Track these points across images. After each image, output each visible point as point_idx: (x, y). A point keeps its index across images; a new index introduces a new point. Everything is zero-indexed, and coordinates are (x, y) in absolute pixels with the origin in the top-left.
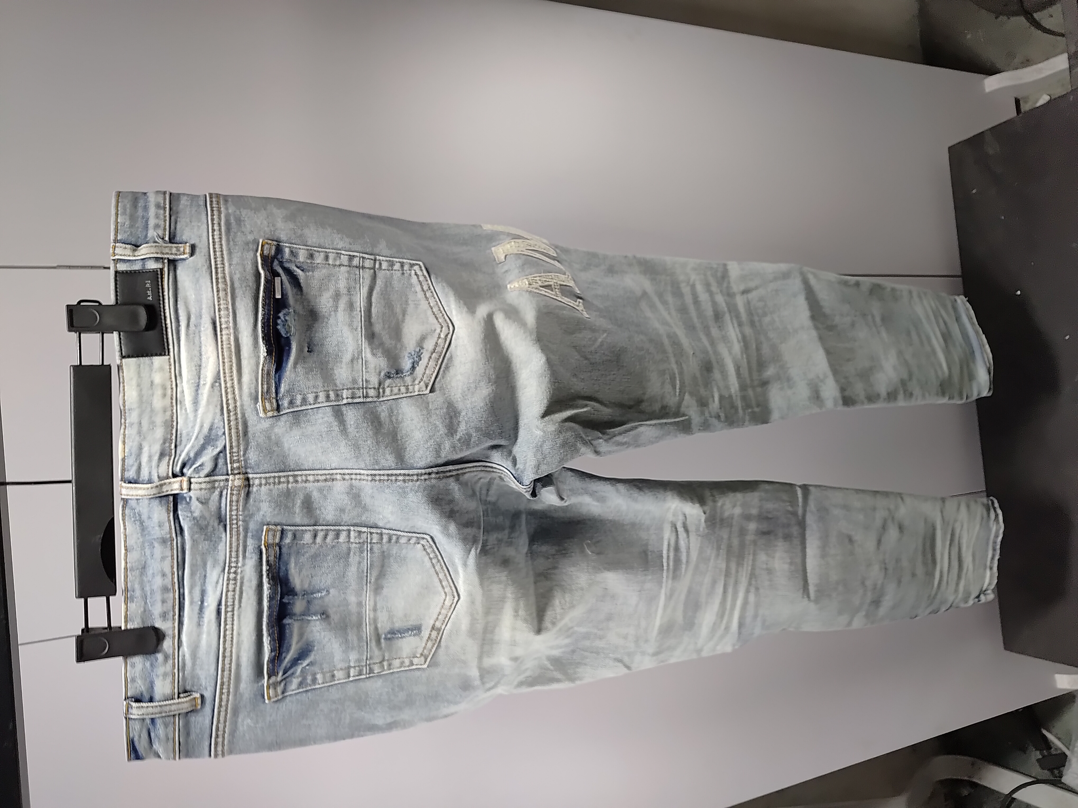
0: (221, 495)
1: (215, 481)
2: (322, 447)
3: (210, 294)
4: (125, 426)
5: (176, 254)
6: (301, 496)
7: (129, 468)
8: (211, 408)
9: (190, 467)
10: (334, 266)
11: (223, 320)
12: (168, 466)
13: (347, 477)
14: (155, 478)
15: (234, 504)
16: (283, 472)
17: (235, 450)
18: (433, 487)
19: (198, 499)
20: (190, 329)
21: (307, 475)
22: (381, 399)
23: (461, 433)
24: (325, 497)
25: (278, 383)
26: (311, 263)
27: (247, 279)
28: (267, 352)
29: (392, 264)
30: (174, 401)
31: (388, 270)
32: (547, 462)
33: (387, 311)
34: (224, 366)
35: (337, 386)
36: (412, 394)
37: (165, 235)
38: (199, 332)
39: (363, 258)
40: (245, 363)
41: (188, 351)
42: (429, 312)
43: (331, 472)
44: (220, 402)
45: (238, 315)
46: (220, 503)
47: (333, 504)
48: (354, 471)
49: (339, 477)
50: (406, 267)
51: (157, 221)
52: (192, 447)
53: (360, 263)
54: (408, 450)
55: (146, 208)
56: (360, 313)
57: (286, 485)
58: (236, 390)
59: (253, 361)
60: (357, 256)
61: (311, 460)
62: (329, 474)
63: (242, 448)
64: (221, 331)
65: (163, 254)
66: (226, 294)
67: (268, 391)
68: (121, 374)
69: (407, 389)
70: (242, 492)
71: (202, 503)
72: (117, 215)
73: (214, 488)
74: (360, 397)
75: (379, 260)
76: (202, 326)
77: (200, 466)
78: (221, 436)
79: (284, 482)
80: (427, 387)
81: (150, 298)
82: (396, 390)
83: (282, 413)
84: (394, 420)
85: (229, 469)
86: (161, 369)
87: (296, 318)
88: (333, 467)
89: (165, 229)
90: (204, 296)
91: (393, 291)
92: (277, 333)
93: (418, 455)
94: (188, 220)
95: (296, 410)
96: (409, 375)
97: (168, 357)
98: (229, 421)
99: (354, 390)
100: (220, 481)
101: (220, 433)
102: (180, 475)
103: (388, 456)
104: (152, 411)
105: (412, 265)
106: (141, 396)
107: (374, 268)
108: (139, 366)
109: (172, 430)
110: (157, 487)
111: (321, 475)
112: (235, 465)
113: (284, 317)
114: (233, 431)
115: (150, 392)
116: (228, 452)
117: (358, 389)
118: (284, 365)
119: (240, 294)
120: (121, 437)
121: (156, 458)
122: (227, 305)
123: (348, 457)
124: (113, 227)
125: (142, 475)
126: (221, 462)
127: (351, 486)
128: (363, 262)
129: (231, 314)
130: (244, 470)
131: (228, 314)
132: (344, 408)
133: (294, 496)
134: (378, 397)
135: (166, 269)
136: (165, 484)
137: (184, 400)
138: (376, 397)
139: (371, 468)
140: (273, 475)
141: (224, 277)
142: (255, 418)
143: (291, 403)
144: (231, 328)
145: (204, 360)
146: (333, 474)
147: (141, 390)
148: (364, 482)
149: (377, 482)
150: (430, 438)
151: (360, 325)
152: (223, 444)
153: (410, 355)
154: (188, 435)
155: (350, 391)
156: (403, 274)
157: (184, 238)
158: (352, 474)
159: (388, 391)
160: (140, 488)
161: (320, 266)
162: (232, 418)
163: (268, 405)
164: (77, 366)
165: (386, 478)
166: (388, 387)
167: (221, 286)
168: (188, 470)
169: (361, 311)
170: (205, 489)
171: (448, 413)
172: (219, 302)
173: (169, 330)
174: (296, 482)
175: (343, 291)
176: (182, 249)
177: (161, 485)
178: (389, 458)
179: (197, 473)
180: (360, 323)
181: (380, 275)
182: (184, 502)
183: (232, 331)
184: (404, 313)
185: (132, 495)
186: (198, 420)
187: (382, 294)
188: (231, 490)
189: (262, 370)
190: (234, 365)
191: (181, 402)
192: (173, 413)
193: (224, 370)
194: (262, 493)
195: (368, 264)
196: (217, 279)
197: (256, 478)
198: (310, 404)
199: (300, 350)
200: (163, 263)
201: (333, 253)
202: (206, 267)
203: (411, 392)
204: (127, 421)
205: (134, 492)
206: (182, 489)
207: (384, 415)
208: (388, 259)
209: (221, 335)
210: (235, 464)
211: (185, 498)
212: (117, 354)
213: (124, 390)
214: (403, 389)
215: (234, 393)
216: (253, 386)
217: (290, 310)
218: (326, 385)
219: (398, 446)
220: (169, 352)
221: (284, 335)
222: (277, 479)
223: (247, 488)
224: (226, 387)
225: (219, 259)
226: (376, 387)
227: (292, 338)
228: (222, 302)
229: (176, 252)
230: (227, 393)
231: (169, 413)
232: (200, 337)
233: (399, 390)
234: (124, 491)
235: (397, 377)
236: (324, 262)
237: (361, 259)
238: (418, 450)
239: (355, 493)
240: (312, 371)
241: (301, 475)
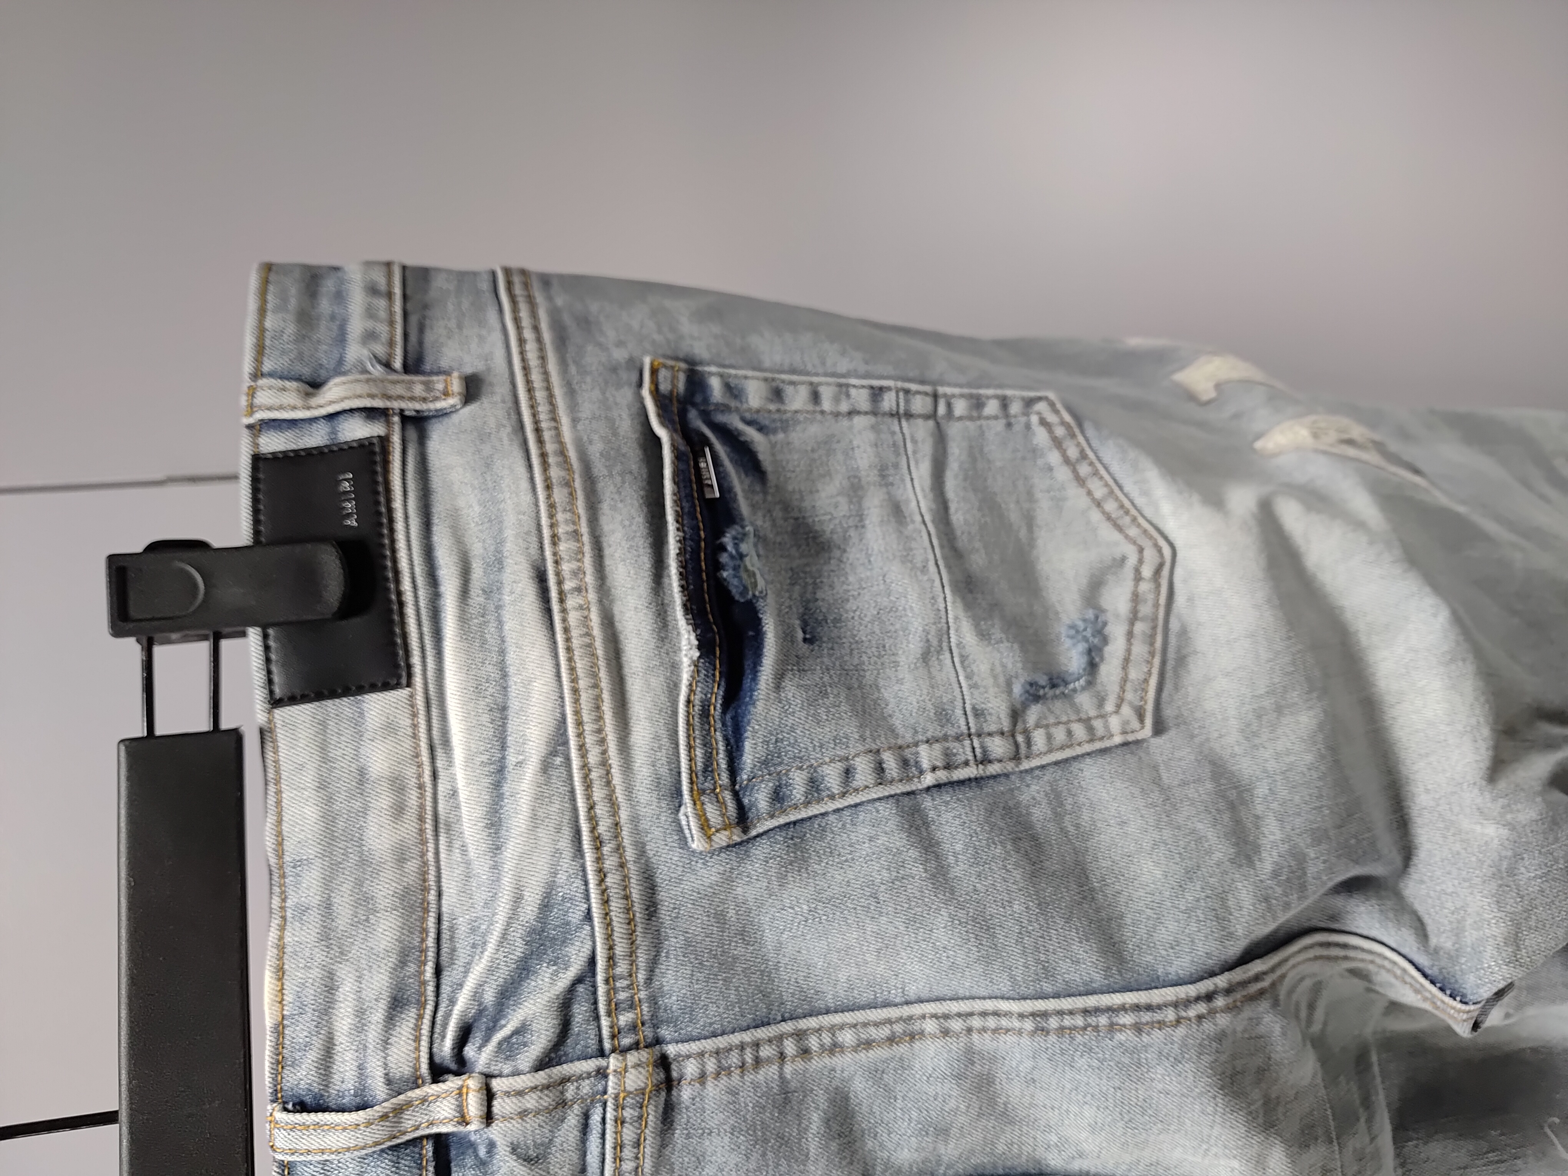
0: (585, 1128)
1: (565, 1080)
2: (877, 934)
3: (526, 498)
4: (284, 918)
5: (424, 400)
6: (821, 1099)
7: (298, 1055)
8: (544, 835)
9: (486, 1040)
10: (837, 415)
11: (566, 567)
12: (417, 1039)
13: (956, 1025)
14: (378, 1088)
15: (628, 1153)
16: (763, 1025)
17: (622, 968)
18: (1220, 1037)
19: (514, 1149)
20: (471, 602)
21: (833, 1026)
22: (1026, 765)
23: (1275, 854)
24: (890, 1094)
25: (732, 741)
26: (778, 411)
27: (624, 455)
28: (699, 648)
29: (978, 403)
30: (429, 826)
31: (971, 418)
32: (1538, 921)
33: (988, 519)
34: (576, 701)
35: (897, 736)
36: (1107, 744)
37: (391, 355)
38: (498, 608)
39: (907, 392)
40: (635, 687)
41: (468, 667)
42: (1096, 516)
43: (906, 1011)
44: (568, 816)
45: (607, 552)
46: (584, 1154)
47: (914, 1114)
48: (978, 1006)
49: (930, 1026)
50: (1015, 408)
51: (370, 324)
52: (491, 970)
53: (898, 405)
54: (1128, 921)
55: (340, 297)
56: (923, 527)
57: (775, 1068)
58: (616, 771)
59: (657, 682)
60: (889, 389)
61: (842, 977)
62: (900, 1019)
63: (642, 959)
64: (562, 601)
65: (389, 398)
66: (571, 494)
67: (708, 768)
68: (270, 755)
69: (1090, 729)
70: (651, 1109)
71: (528, 1160)
72: (262, 312)
73: (563, 1104)
74: (966, 763)
75: (945, 395)
76: (506, 590)
77: (517, 1032)
78: (579, 928)
79: (769, 1061)
80: (1141, 718)
81: (352, 522)
82: (1059, 734)
83: (754, 833)
84: (1071, 829)
85: (606, 1032)
86: (390, 728)
87: (761, 552)
88: (912, 996)
89: (391, 343)
90: (509, 506)
91: (990, 469)
92: (721, 590)
93: (1163, 935)
94: (453, 324)
95: (792, 818)
96: (1083, 689)
97: (406, 692)
98: (602, 874)
99: (947, 745)
100: (580, 1078)
101: (576, 915)
102: (453, 1066)
103: (1079, 950)
104: (363, 862)
105: (1029, 403)
106: (329, 819)
107: (933, 415)
108: (323, 724)
109: (423, 920)
110: (384, 1117)
111: (876, 1024)
112: (624, 1019)
113: (736, 546)
114: (616, 905)
115: (357, 805)
116: (600, 977)
117: (958, 738)
118: (747, 683)
119: (608, 494)
120: (271, 953)
121: (378, 1016)
122: (574, 523)
123: (959, 961)
124: (249, 341)
125: (336, 1078)
126: (580, 1011)
127: (970, 1055)
128: (907, 401)
129: (587, 549)
130: (648, 1032)
131: (580, 551)
132: (927, 802)
133: (801, 1102)
134: (1016, 757)
135: (396, 439)
136: (409, 1104)
137: (459, 819)
138: (1011, 759)
139: (1031, 991)
140: (736, 1039)
141: (562, 452)
142: (676, 855)
143: (778, 797)
144: (590, 590)
145: (514, 690)
146: (910, 1018)
147: (330, 800)
148: (1010, 1039)
149: (1052, 1038)
150: (1190, 874)
151: (931, 557)
152: (586, 952)
153: (1073, 632)
154: (473, 930)
155: (937, 746)
156: (1009, 425)
157: (444, 363)
158: (971, 1014)
159: (1039, 738)
160: (333, 1127)
161: (801, 417)
162: (610, 863)
163: (712, 812)
164: (142, 738)
165: (1079, 1021)
166: (1038, 726)
167: (555, 473)
168: (480, 1048)
169: (924, 522)
170: (538, 1112)
171: (1221, 794)
172: (551, 516)
173: (410, 611)
174: (805, 1052)
175: (869, 476)
176: (440, 386)
177: (399, 1111)
178: (1082, 955)
179: (507, 1058)
180: (930, 551)
181: (954, 430)
182: (469, 1161)
183: (592, 596)
184: (1030, 520)
185: (309, 1152)
186: (507, 881)
187: (965, 479)
188: (617, 1107)
189: (688, 702)
190: (606, 696)
191: (448, 826)
192: (425, 864)
193: (577, 713)
194: (709, 1104)
195: (920, 404)
196: (543, 456)
197: (688, 1057)
198: (832, 797)
199: (786, 637)
200: (389, 424)
201: (828, 384)
202: (509, 429)
203: (1102, 739)
204: (289, 903)
205: (314, 1141)
206: (464, 1120)
207: (1040, 814)
208: (966, 391)
209: (564, 611)
210: (621, 1018)
211: (473, 1146)
212: (259, 695)
213: (279, 803)
214: (1079, 731)
215: (608, 783)
216: (662, 756)
217: (747, 529)
218: (868, 733)
219: (1097, 911)
220: (410, 676)
221: (737, 597)
222: (748, 1051)
223: (663, 1094)
224: (585, 766)
225: (543, 409)
226: (1006, 729)
227: (760, 604)
228: (560, 517)
229: (424, 394)
230: (588, 786)
231: (412, 866)
232: (500, 623)
233: (1069, 733)
234: (281, 1140)
235: (1055, 697)
236: (810, 407)
237: (901, 395)
238: (1159, 920)
239: (980, 1075)
240: (825, 695)
241: (818, 1030)
